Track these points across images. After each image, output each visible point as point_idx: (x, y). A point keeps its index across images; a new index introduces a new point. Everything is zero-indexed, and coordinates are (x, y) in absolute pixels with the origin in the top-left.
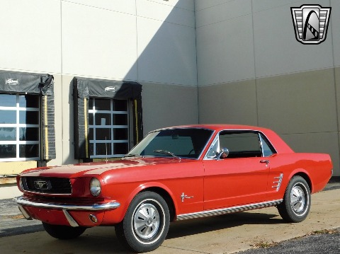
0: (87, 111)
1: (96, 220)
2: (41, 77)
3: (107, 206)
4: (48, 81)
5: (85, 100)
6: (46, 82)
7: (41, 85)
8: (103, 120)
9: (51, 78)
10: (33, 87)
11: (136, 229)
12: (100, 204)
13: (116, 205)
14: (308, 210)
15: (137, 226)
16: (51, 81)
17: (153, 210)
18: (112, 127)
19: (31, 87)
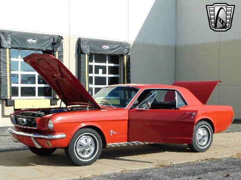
0: (88, 64)
1: (51, 145)
2: (53, 37)
3: (58, 136)
4: (59, 40)
5: (87, 55)
6: (57, 42)
7: (53, 44)
8: (101, 71)
9: (61, 38)
10: (47, 45)
11: (78, 151)
12: (53, 135)
13: (64, 136)
14: (210, 144)
15: (78, 150)
16: (61, 40)
17: (90, 140)
18: (107, 76)
19: (45, 45)
